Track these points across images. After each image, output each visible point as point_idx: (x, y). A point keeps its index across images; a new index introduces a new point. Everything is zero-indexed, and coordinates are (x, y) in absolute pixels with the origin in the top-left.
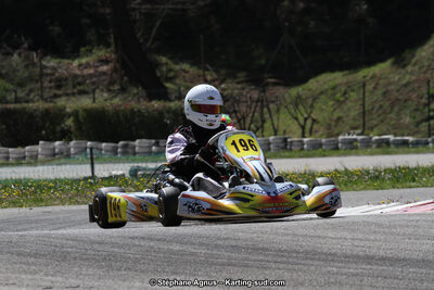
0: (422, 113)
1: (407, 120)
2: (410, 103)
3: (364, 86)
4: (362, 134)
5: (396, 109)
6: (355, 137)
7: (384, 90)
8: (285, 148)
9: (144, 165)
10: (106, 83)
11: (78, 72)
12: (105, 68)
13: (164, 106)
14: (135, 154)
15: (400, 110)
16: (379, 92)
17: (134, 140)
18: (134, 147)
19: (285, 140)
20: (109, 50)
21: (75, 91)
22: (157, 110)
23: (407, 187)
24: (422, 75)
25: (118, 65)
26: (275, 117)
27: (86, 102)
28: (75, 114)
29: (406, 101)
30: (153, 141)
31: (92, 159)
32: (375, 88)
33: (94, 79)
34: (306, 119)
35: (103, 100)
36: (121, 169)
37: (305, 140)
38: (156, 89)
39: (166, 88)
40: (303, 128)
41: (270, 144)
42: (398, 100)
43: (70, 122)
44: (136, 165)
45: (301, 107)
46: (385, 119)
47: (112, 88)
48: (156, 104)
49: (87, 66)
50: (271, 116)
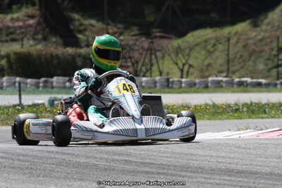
0: (273, 61)
1: (261, 66)
2: (263, 54)
3: (229, 40)
4: (226, 77)
5: (253, 58)
6: (220, 79)
7: (244, 43)
8: (168, 86)
9: (59, 96)
10: (31, 33)
11: (10, 24)
12: (31, 22)
13: (76, 52)
14: (53, 87)
15: (256, 59)
16: (240, 45)
17: (52, 77)
18: (52, 83)
19: (168, 80)
20: (35, 8)
21: (8, 38)
22: (70, 54)
23: (259, 118)
24: (273, 33)
25: (41, 20)
26: (160, 62)
27: (16, 47)
28: (8, 56)
29: (261, 52)
30: (67, 78)
31: (20, 91)
32: (237, 42)
33: (23, 30)
34: (184, 65)
35: (29, 46)
36: (42, 99)
37: (183, 80)
38: (70, 39)
39: (77, 38)
40: (182, 71)
41: (155, 82)
42: (254, 51)
43: (4, 62)
44: (53, 96)
45: (180, 55)
46: (245, 65)
47: (36, 37)
48: (70, 50)
49: (18, 19)
50: (157, 62)
